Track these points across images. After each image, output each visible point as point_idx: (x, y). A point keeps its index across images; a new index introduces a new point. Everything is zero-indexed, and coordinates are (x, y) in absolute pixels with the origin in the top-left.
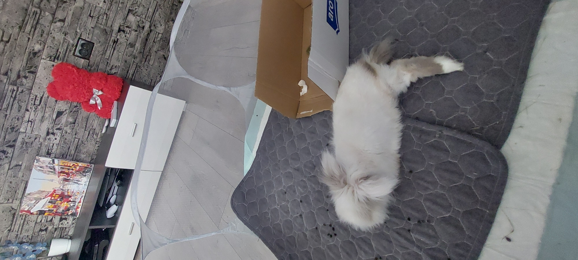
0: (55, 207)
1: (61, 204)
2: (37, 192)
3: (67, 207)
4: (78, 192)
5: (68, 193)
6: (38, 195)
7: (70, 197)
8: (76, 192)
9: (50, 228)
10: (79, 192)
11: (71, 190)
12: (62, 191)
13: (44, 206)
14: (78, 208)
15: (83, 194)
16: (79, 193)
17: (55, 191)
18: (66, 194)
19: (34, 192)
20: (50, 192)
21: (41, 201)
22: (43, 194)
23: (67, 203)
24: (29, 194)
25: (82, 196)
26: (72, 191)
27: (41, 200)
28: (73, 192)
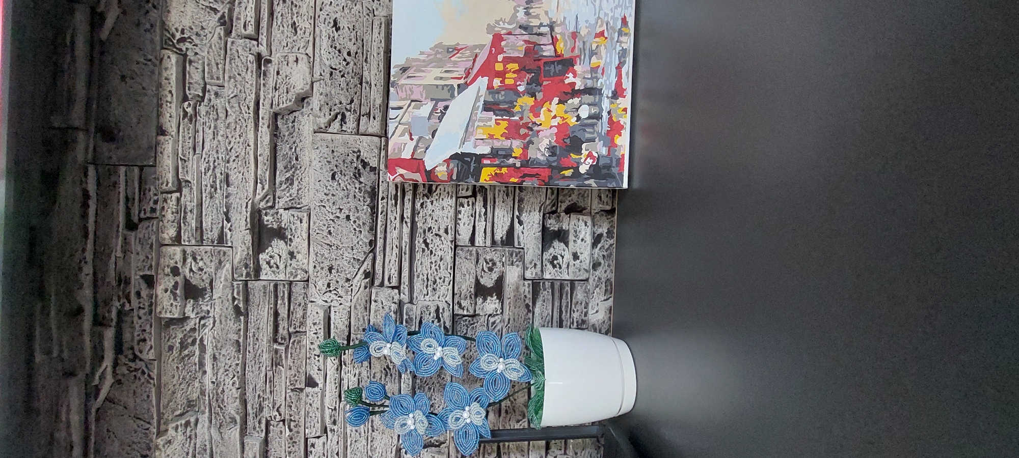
0: (513, 131)
1: (536, 112)
2: (429, 55)
3: (566, 125)
4: (598, 30)
5: (554, 41)
6: (437, 72)
7: (568, 64)
8: (589, 33)
9: (512, 275)
10: (604, 27)
11: (563, 23)
12: (526, 38)
13: (470, 129)
14: (615, 128)
15: (623, 39)
16: (602, 34)
17: (498, 39)
18: (548, 51)
19: (422, 57)
20: (481, 47)
21: (453, 104)
22: (455, 63)
23: (560, 102)
24: (404, 70)
25: (623, 53)
26: (572, 29)
27: (453, 96)
28: (574, 35)
